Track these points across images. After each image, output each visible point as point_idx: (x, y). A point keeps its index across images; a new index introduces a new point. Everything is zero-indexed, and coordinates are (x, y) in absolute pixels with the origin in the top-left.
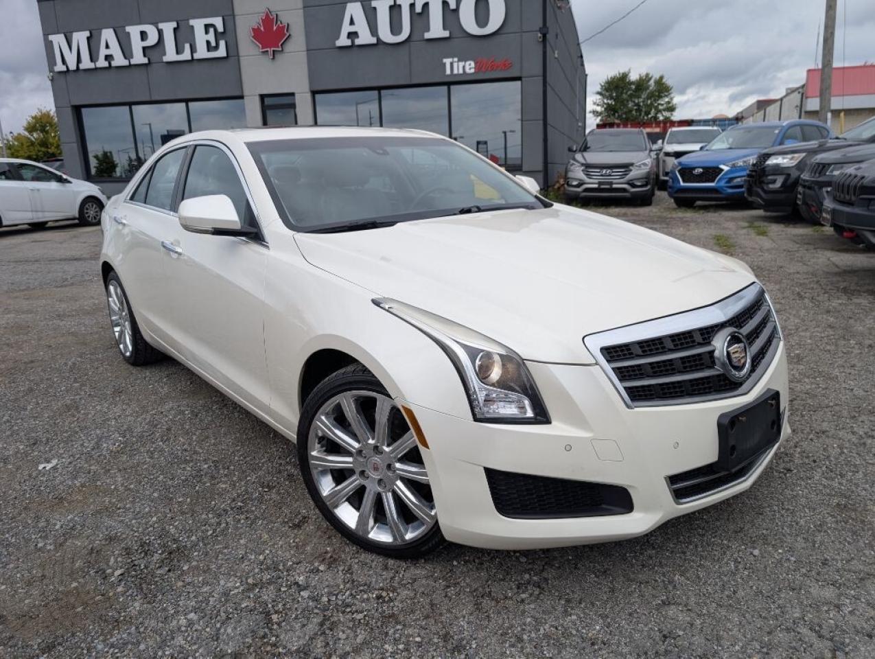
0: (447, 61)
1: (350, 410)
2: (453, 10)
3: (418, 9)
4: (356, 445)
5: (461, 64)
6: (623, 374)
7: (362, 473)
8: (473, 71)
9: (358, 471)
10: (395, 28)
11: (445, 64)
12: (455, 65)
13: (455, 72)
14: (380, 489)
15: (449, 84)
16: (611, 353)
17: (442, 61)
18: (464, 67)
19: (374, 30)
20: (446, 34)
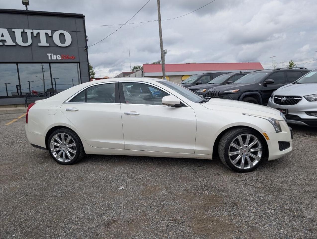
0: (49, 55)
2: (50, 37)
3: (35, 34)
5: (55, 56)
8: (60, 59)
11: (48, 55)
12: (53, 56)
13: (53, 59)
15: (50, 63)
17: (47, 54)
18: (56, 57)
19: (14, 39)
20: (48, 45)
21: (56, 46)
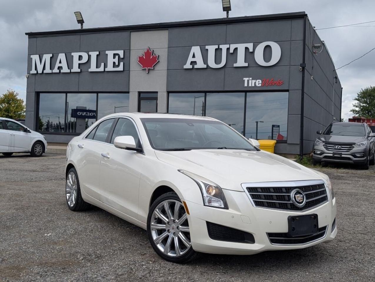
0: (246, 79)
1: (167, 207)
2: (251, 52)
3: (231, 51)
4: (167, 220)
5: (254, 81)
6: (253, 197)
7: (168, 230)
8: (260, 85)
9: (167, 230)
10: (218, 60)
11: (244, 81)
12: (250, 81)
13: (250, 85)
14: (174, 236)
15: (246, 92)
16: (250, 189)
17: (243, 79)
18: (255, 83)
19: (205, 61)
20: (246, 65)
21: (258, 66)
